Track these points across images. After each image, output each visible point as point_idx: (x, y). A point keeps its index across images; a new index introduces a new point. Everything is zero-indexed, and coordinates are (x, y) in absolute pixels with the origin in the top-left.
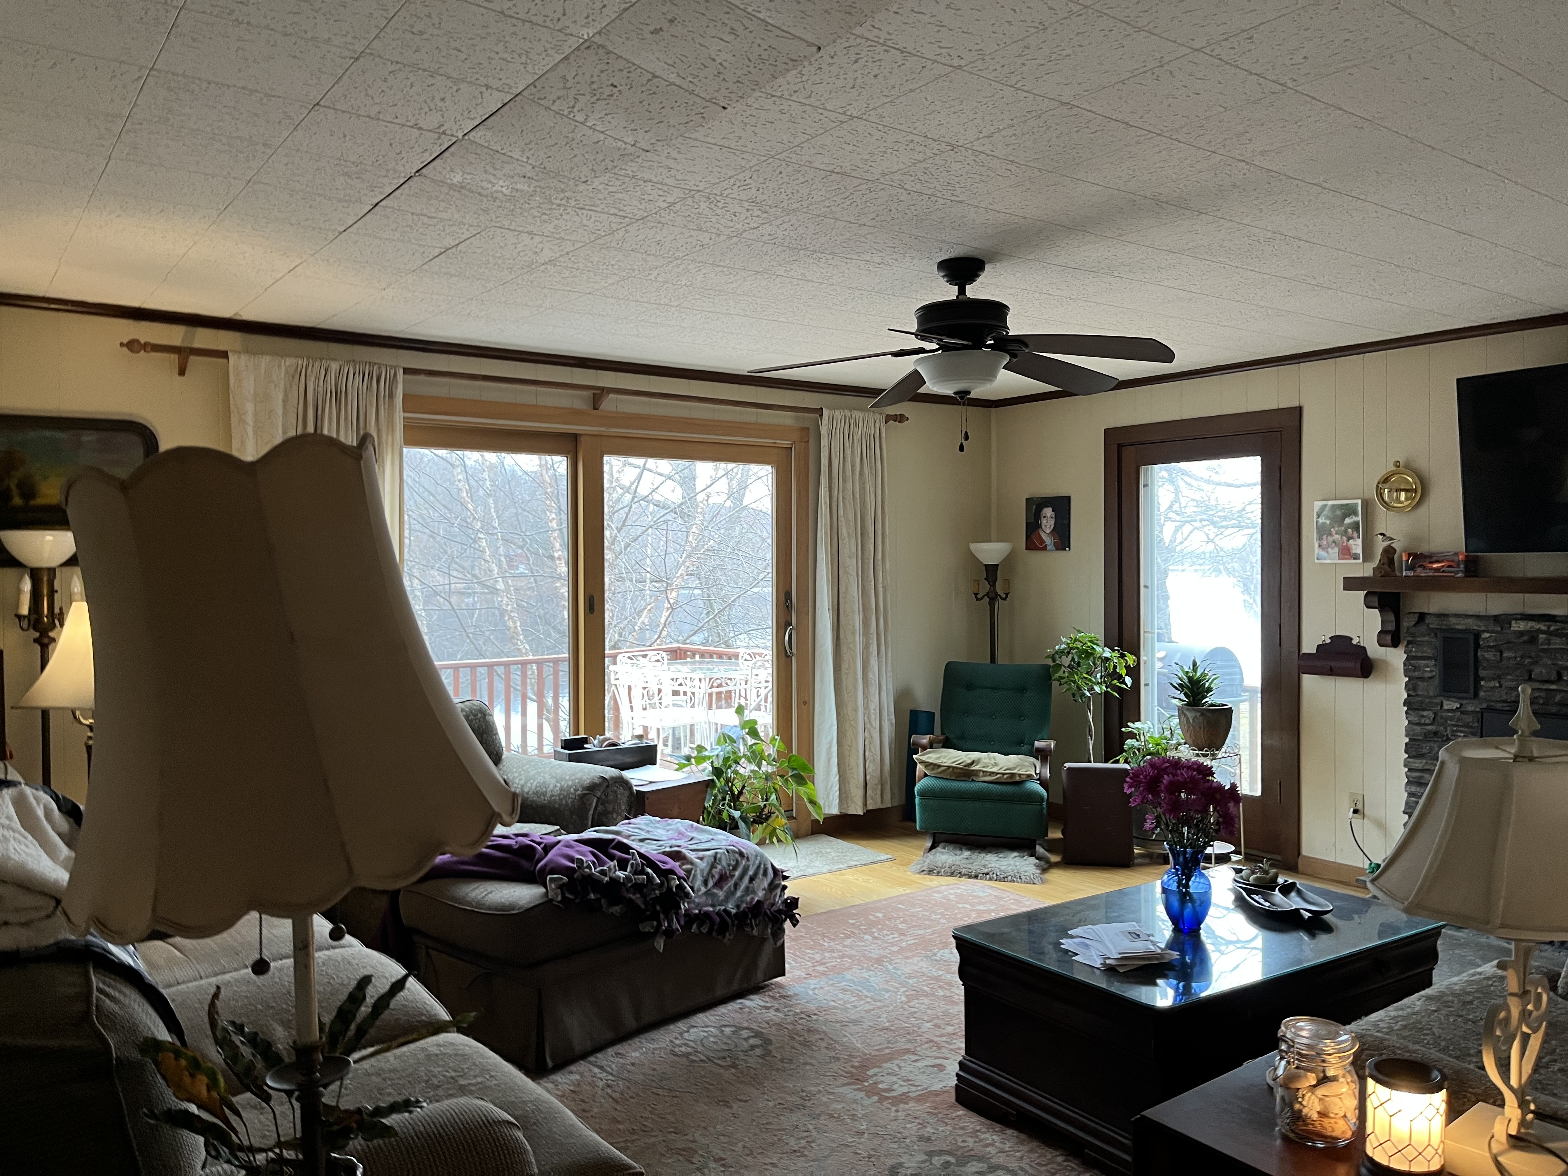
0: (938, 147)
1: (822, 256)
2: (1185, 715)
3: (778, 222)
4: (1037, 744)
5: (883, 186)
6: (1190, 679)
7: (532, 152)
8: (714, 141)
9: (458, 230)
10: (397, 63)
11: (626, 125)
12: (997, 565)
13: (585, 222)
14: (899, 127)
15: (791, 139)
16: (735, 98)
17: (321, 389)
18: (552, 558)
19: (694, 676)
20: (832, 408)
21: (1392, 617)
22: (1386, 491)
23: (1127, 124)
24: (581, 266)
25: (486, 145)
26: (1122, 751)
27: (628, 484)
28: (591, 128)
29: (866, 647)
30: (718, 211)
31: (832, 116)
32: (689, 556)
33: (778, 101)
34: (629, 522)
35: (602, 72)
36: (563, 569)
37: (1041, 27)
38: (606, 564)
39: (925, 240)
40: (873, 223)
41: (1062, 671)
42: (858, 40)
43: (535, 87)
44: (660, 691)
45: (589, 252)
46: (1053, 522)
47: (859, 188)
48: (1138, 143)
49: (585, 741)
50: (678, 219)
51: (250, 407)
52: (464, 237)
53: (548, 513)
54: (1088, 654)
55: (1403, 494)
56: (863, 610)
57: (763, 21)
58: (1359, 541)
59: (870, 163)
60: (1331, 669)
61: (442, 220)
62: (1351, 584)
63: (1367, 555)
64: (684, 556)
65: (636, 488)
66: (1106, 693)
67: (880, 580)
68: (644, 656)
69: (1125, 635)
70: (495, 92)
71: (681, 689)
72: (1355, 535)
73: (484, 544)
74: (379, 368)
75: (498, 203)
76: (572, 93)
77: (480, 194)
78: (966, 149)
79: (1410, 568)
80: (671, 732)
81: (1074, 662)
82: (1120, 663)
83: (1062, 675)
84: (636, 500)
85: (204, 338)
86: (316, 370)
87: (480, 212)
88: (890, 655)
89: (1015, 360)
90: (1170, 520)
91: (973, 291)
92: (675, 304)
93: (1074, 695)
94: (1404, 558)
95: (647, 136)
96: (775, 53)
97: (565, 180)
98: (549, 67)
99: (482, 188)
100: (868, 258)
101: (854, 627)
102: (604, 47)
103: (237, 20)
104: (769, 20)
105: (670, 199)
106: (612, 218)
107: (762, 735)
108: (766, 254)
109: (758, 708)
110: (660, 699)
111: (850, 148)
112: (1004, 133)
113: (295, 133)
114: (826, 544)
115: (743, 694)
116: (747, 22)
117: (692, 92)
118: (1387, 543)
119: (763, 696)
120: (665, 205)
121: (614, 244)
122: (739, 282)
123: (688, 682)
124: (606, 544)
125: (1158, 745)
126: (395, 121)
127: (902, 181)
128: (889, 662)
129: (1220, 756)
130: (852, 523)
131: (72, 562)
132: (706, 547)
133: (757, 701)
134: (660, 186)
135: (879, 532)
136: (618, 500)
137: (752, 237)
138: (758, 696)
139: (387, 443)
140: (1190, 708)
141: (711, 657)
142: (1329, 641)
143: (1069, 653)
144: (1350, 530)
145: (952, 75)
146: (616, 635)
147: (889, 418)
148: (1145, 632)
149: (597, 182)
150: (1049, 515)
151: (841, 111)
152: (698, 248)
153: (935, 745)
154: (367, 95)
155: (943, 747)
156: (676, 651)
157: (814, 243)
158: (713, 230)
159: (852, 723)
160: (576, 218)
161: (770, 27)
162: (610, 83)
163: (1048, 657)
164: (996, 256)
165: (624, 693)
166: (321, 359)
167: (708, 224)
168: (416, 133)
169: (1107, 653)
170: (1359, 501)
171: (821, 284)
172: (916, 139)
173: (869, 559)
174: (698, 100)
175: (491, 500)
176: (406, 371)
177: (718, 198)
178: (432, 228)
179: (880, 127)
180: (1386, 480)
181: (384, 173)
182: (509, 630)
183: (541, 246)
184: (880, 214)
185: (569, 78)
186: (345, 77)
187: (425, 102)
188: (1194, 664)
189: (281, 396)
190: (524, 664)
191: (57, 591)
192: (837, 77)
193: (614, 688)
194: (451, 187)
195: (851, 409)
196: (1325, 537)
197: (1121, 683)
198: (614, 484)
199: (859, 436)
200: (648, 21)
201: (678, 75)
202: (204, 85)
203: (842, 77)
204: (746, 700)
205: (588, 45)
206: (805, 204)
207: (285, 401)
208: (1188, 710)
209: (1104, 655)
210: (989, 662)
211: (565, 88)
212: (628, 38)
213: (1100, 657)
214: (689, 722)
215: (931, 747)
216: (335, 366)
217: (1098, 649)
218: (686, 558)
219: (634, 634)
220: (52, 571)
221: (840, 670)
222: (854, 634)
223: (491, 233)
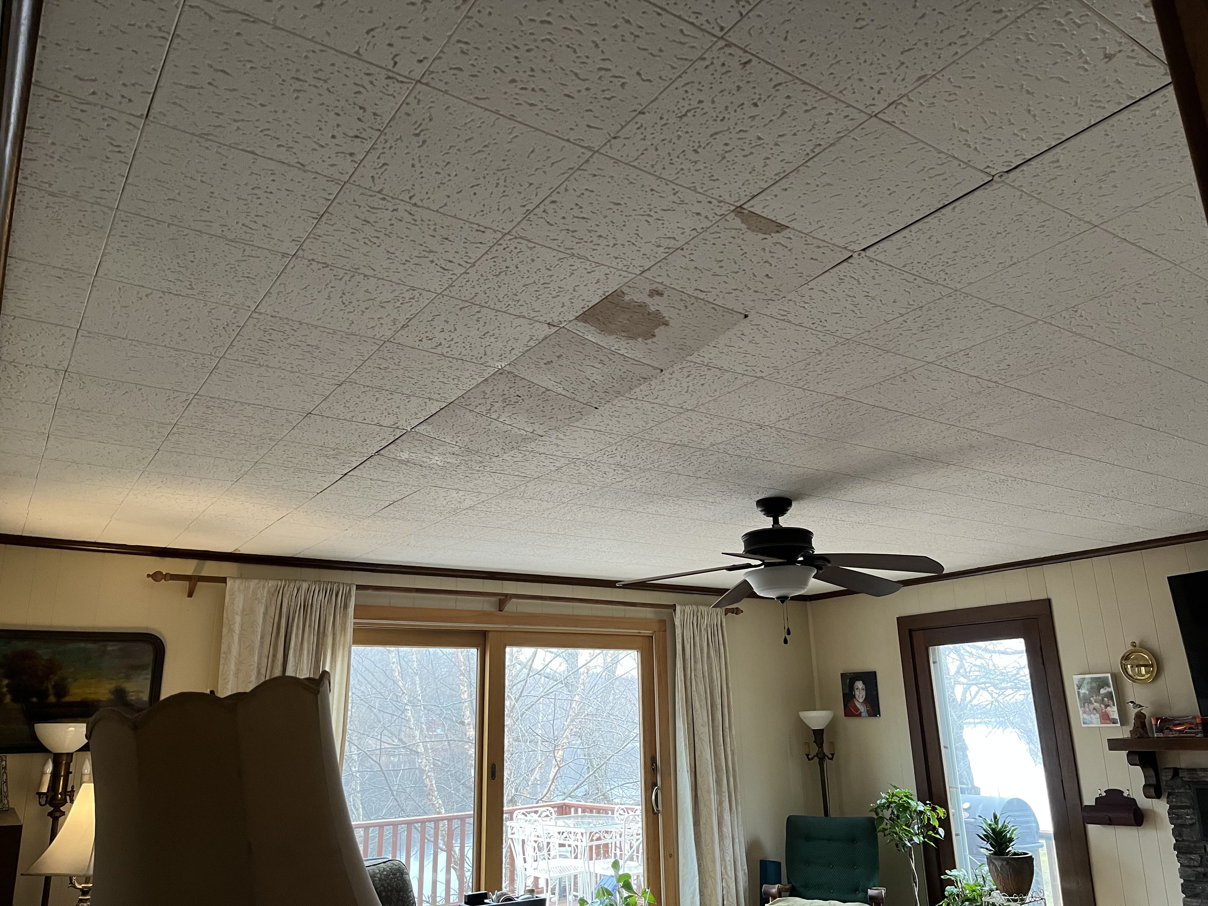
0: (751, 426)
1: (670, 498)
2: (994, 864)
3: (637, 477)
4: (870, 892)
5: (712, 453)
6: (993, 830)
7: (460, 438)
8: (590, 427)
9: (404, 489)
10: (368, 386)
11: (527, 420)
12: (823, 730)
13: (497, 481)
14: (721, 415)
15: (644, 425)
16: (603, 401)
17: (293, 604)
18: (463, 723)
19: (577, 830)
20: (684, 604)
21: (1152, 773)
22: (1129, 666)
23: (886, 409)
24: (493, 510)
25: (427, 434)
26: (945, 897)
27: (525, 661)
28: (502, 422)
29: (720, 803)
30: (593, 472)
31: (674, 410)
32: (572, 721)
33: (634, 402)
34: (524, 694)
35: (510, 388)
36: (472, 733)
37: (817, 352)
38: (506, 729)
39: (746, 486)
40: (706, 476)
41: (885, 823)
42: (689, 364)
43: (463, 398)
44: (548, 843)
45: (499, 500)
46: (864, 693)
47: (695, 454)
48: (896, 420)
49: (485, 896)
50: (564, 477)
51: (238, 619)
52: (408, 493)
53: (462, 687)
54: (905, 808)
55: (1143, 669)
56: (716, 772)
57: (623, 355)
58: (1115, 708)
59: (701, 438)
60: (1110, 819)
61: (393, 483)
62: (1114, 745)
63: (1124, 721)
64: (569, 720)
65: (532, 664)
66: (924, 842)
67: (729, 745)
68: (536, 812)
69: (934, 790)
70: (435, 402)
71: (567, 843)
72: (1111, 703)
73: (410, 715)
74: (338, 586)
75: (434, 471)
76: (489, 402)
77: (421, 466)
78: (771, 427)
79: (1160, 730)
80: (558, 882)
81: (894, 815)
82: (932, 816)
83: (885, 827)
84: (531, 674)
85: (211, 568)
86: (290, 589)
87: (420, 477)
88: (740, 810)
89: (821, 571)
90: (959, 683)
91: (785, 522)
92: (563, 533)
93: (897, 845)
94: (1153, 722)
95: (541, 427)
96: (631, 374)
97: (483, 456)
98: (472, 386)
99: (423, 462)
100: (705, 499)
101: (709, 787)
102: (512, 373)
103: (259, 364)
104: (626, 354)
105: (558, 464)
106: (516, 478)
107: (635, 887)
108: (629, 498)
109: (631, 859)
110: (549, 851)
111: (687, 429)
112: (797, 417)
113: (292, 432)
114: (683, 714)
115: (618, 845)
116: (611, 357)
117: (573, 399)
118: (1137, 710)
119: (635, 848)
120: (555, 468)
121: (517, 494)
122: (609, 517)
123: (572, 836)
124: (506, 712)
125: (974, 891)
126: (363, 422)
127: (726, 449)
128: (740, 816)
129: (1028, 901)
130: (703, 698)
131: (85, 748)
132: (586, 712)
133: (630, 852)
134: (551, 457)
135: (726, 704)
136: (517, 675)
137: (619, 487)
138: (631, 848)
139: (339, 644)
140: (996, 857)
141: (591, 812)
142: (1104, 794)
143: (888, 807)
144: (1106, 699)
145: (756, 382)
146: (513, 791)
147: (727, 611)
148: (950, 787)
149: (505, 456)
150: (860, 687)
151: (679, 406)
152: (579, 495)
153: (783, 893)
154: (345, 406)
155: (790, 896)
156: (562, 807)
157: (663, 490)
158: (590, 484)
159: (711, 873)
160: (490, 479)
161: (627, 359)
162: (515, 395)
163: (871, 811)
164: (799, 496)
165: (518, 848)
166: (295, 581)
167: (586, 480)
168: (378, 428)
169: (921, 807)
170: (1109, 675)
171: (670, 517)
172: (734, 422)
173: (718, 727)
174: (577, 403)
175: (417, 678)
176: (359, 587)
177: (593, 463)
178: (385, 488)
179: (708, 416)
180: (1126, 658)
181: (352, 454)
182: (426, 787)
183: (464, 497)
184: (711, 470)
185: (488, 392)
186: (331, 396)
187: (386, 409)
188: (995, 817)
189: (262, 610)
190: (436, 821)
191: (71, 773)
192: (676, 386)
193: (510, 841)
194: (401, 462)
195: (697, 604)
196: (1086, 705)
197: (935, 834)
198: (514, 662)
199: (705, 626)
200: (543, 357)
201: (564, 389)
202: (232, 404)
203: (679, 386)
204: (621, 850)
205: (501, 372)
206: (656, 465)
207: (265, 614)
208: (995, 859)
209: (919, 809)
210: (823, 815)
211: (484, 398)
212: (528, 368)
213: (915, 811)
214: (573, 872)
215: (780, 897)
216: (305, 586)
217: (913, 803)
218: (570, 722)
219: (528, 788)
220: (70, 755)
221: (699, 825)
222: (709, 792)
223: (428, 490)
